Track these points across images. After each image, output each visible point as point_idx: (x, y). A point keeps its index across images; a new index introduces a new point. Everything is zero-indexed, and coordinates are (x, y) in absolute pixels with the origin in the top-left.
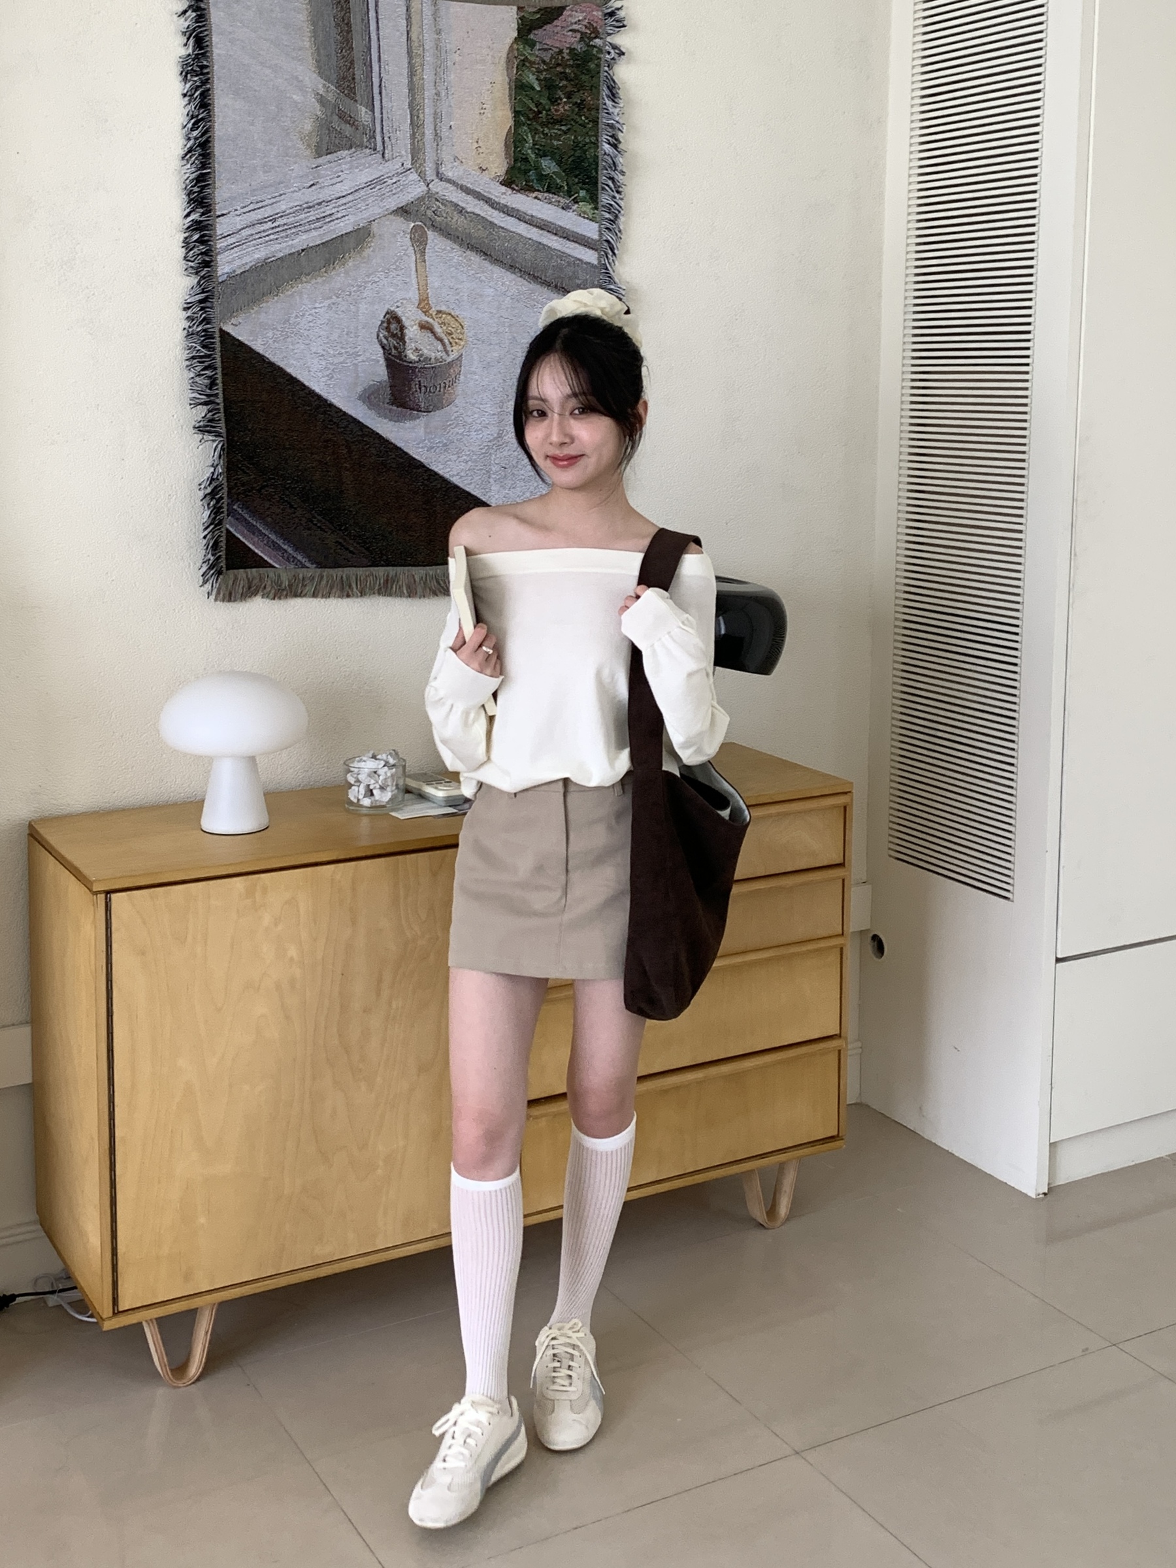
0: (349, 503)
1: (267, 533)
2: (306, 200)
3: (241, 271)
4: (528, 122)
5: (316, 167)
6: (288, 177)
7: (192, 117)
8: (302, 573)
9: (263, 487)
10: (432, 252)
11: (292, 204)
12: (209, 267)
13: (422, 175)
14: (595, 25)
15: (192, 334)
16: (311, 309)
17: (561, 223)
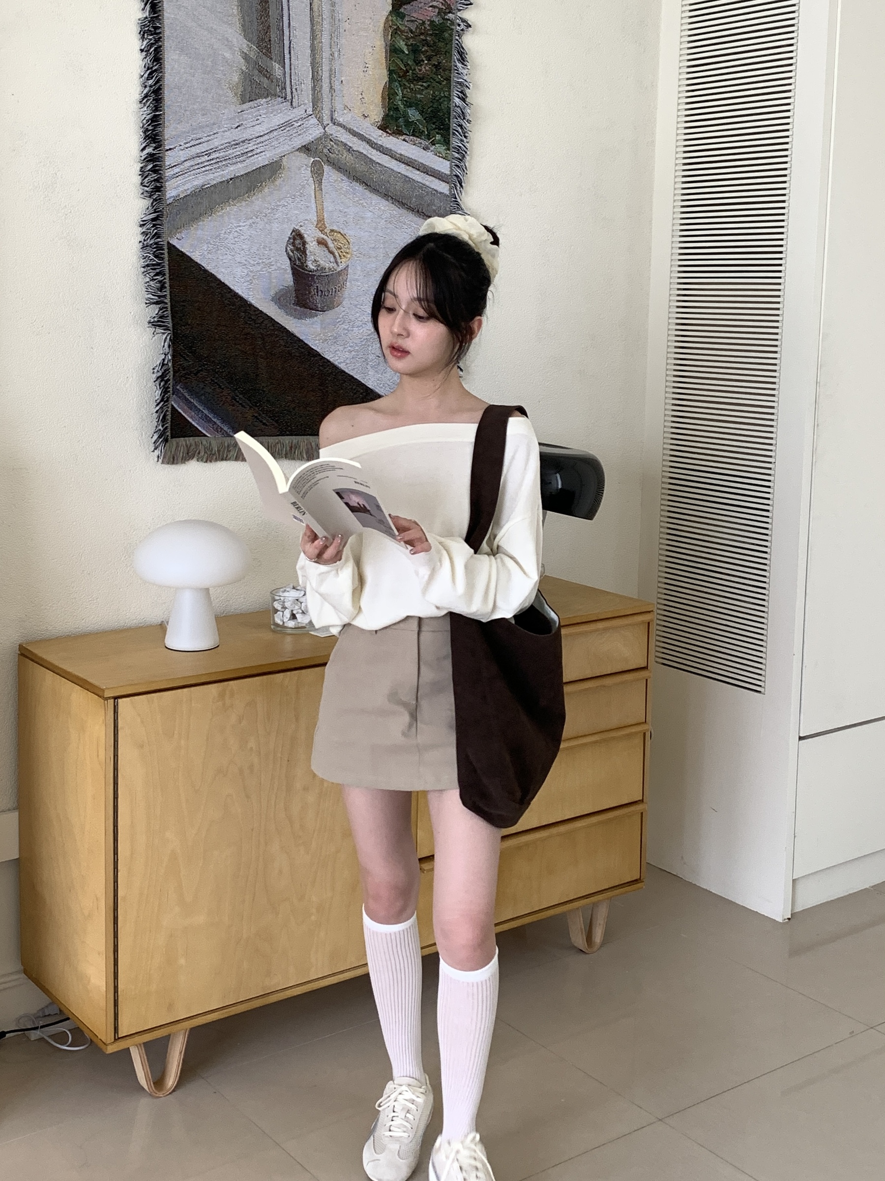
0: (263, 384)
1: (201, 409)
2: (234, 138)
3: (184, 195)
4: (399, 79)
5: (241, 112)
6: (220, 119)
7: (148, 69)
8: (227, 441)
9: (198, 372)
10: (328, 183)
11: (223, 142)
12: (160, 191)
13: (320, 120)
14: (449, 2)
15: (147, 246)
16: (236, 227)
17: (422, 161)
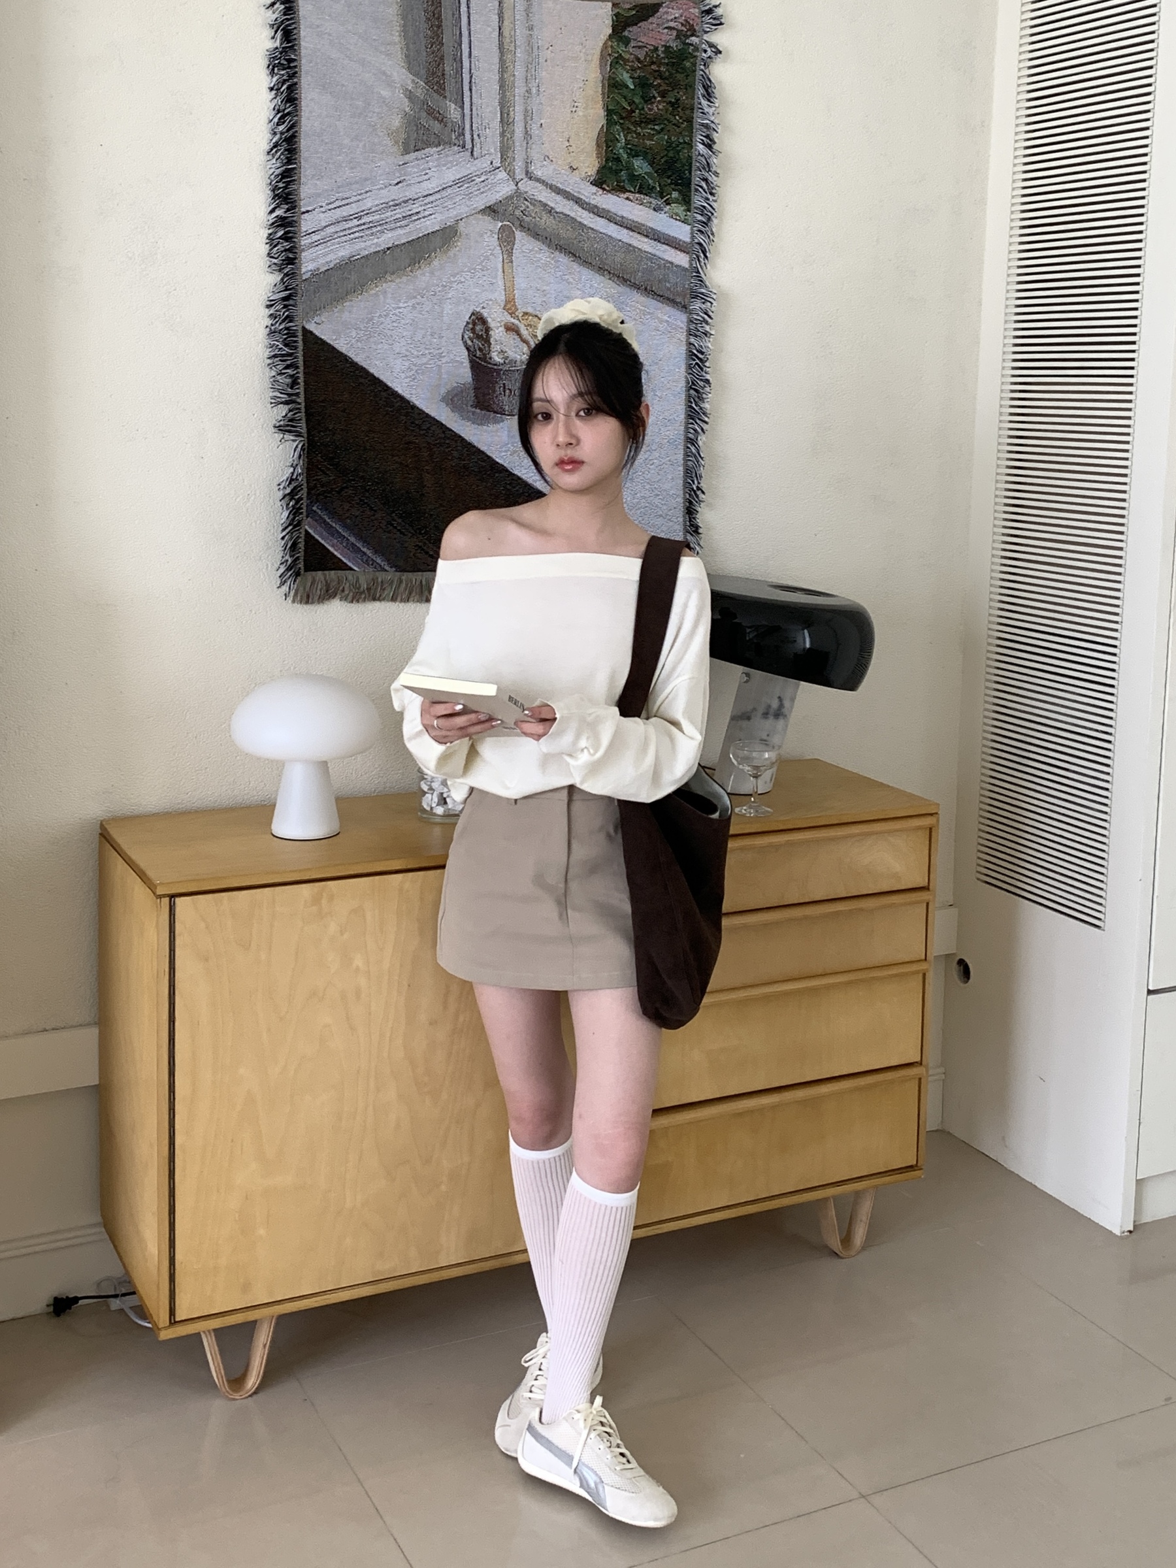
0: (429, 507)
1: (346, 535)
2: (393, 197)
3: (326, 269)
4: (621, 121)
5: (404, 164)
6: (374, 174)
7: (279, 111)
8: (381, 576)
9: (342, 489)
10: (520, 253)
11: (377, 202)
12: (293, 264)
13: (511, 174)
14: (691, 22)
15: (274, 332)
16: (395, 309)
17: (650, 224)
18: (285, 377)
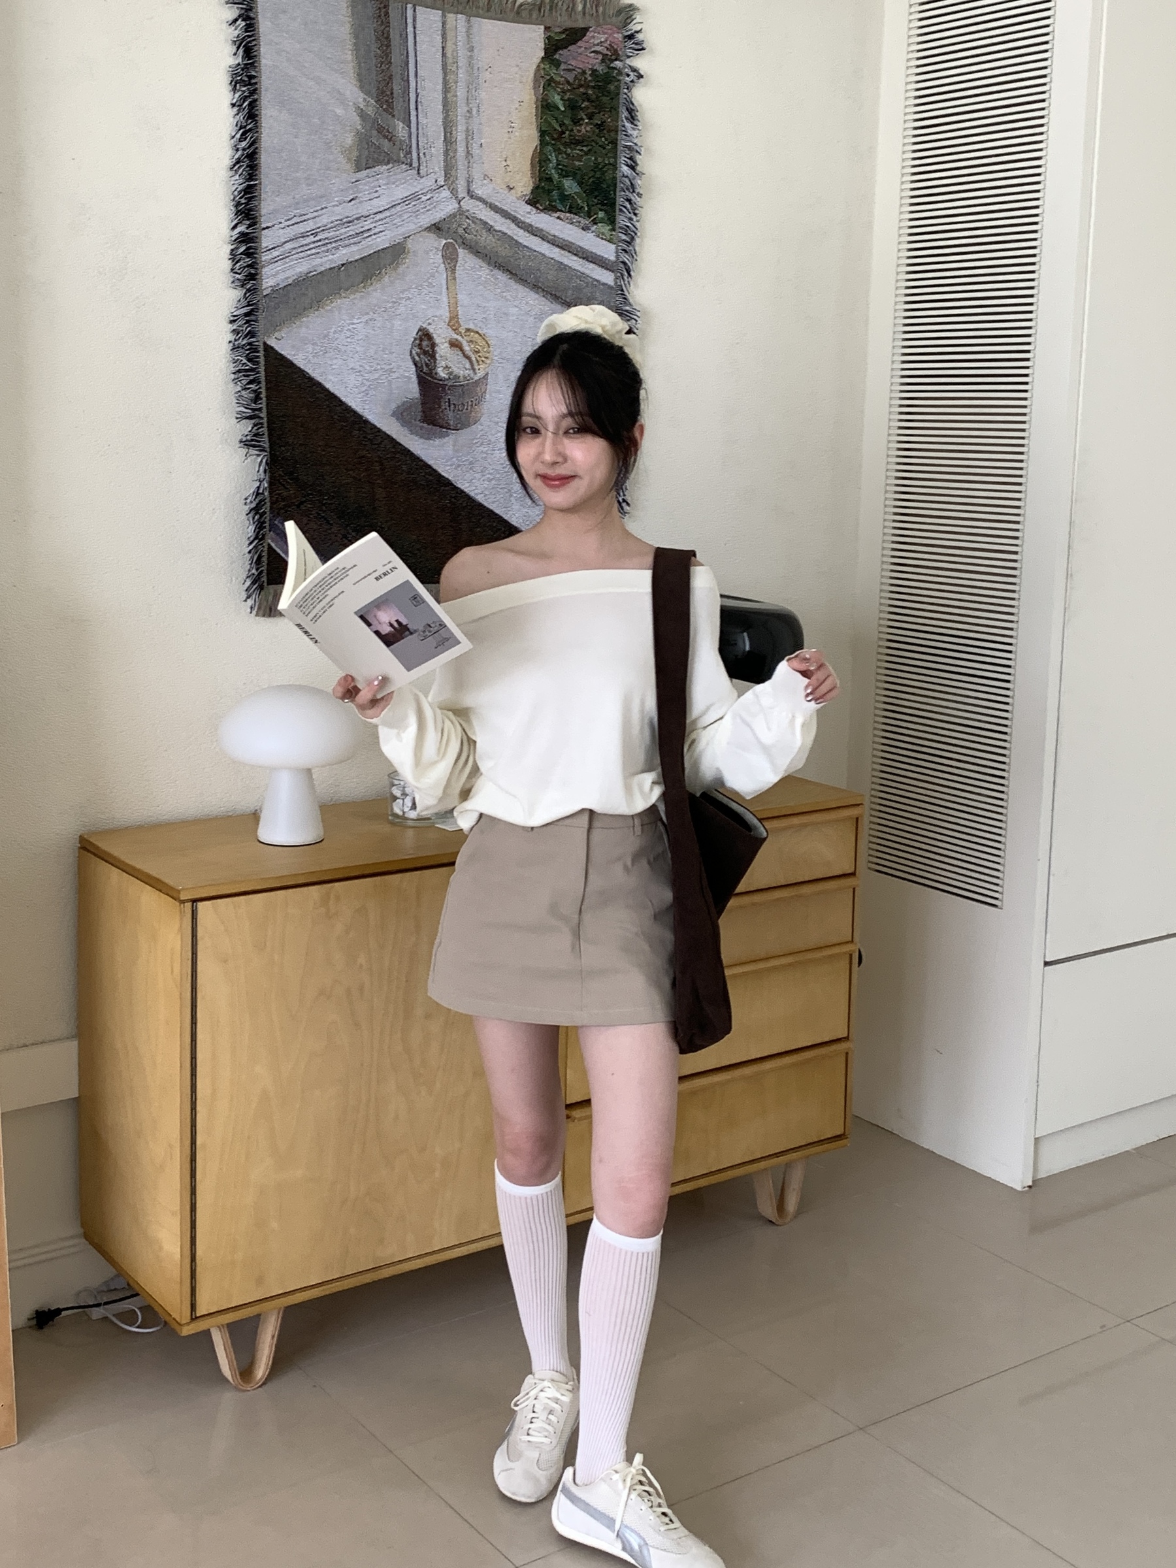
2: (347, 214)
3: (284, 284)
4: (553, 142)
5: (356, 181)
6: (329, 191)
7: (241, 128)
9: (302, 503)
10: (463, 270)
11: (333, 219)
12: (254, 280)
13: (454, 192)
14: (615, 47)
15: (238, 347)
16: (349, 325)
17: (581, 244)
18: (250, 393)
